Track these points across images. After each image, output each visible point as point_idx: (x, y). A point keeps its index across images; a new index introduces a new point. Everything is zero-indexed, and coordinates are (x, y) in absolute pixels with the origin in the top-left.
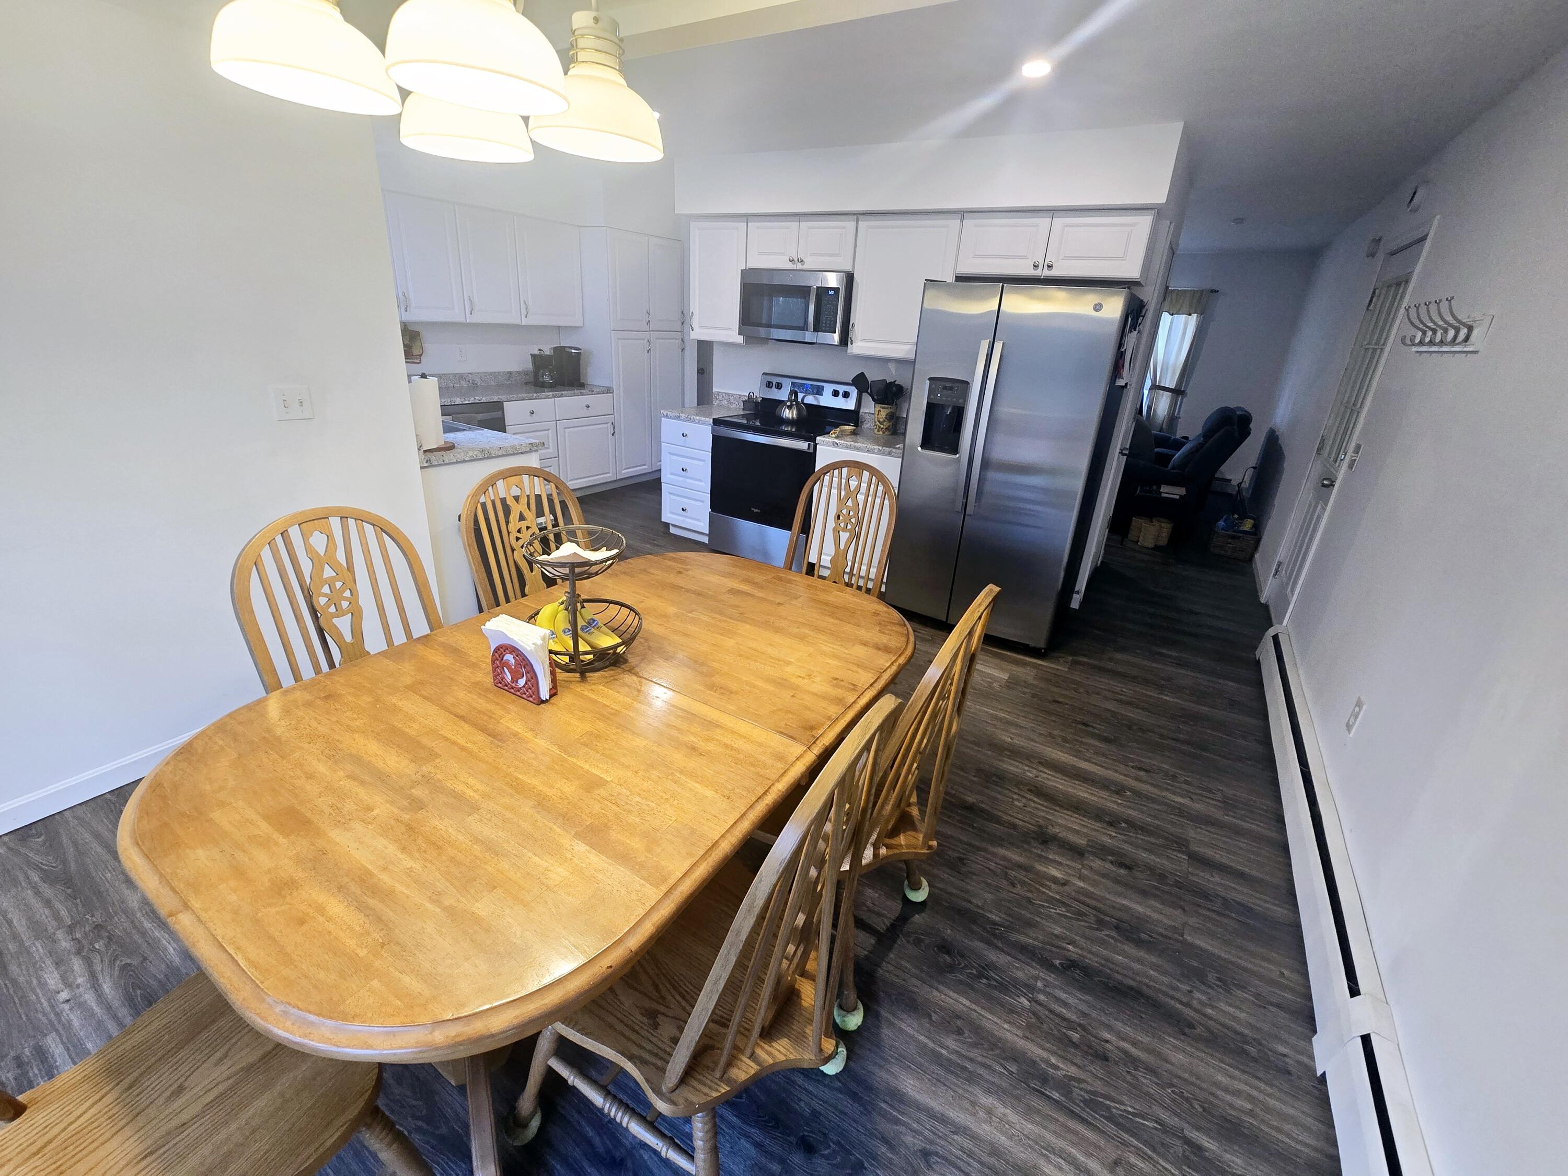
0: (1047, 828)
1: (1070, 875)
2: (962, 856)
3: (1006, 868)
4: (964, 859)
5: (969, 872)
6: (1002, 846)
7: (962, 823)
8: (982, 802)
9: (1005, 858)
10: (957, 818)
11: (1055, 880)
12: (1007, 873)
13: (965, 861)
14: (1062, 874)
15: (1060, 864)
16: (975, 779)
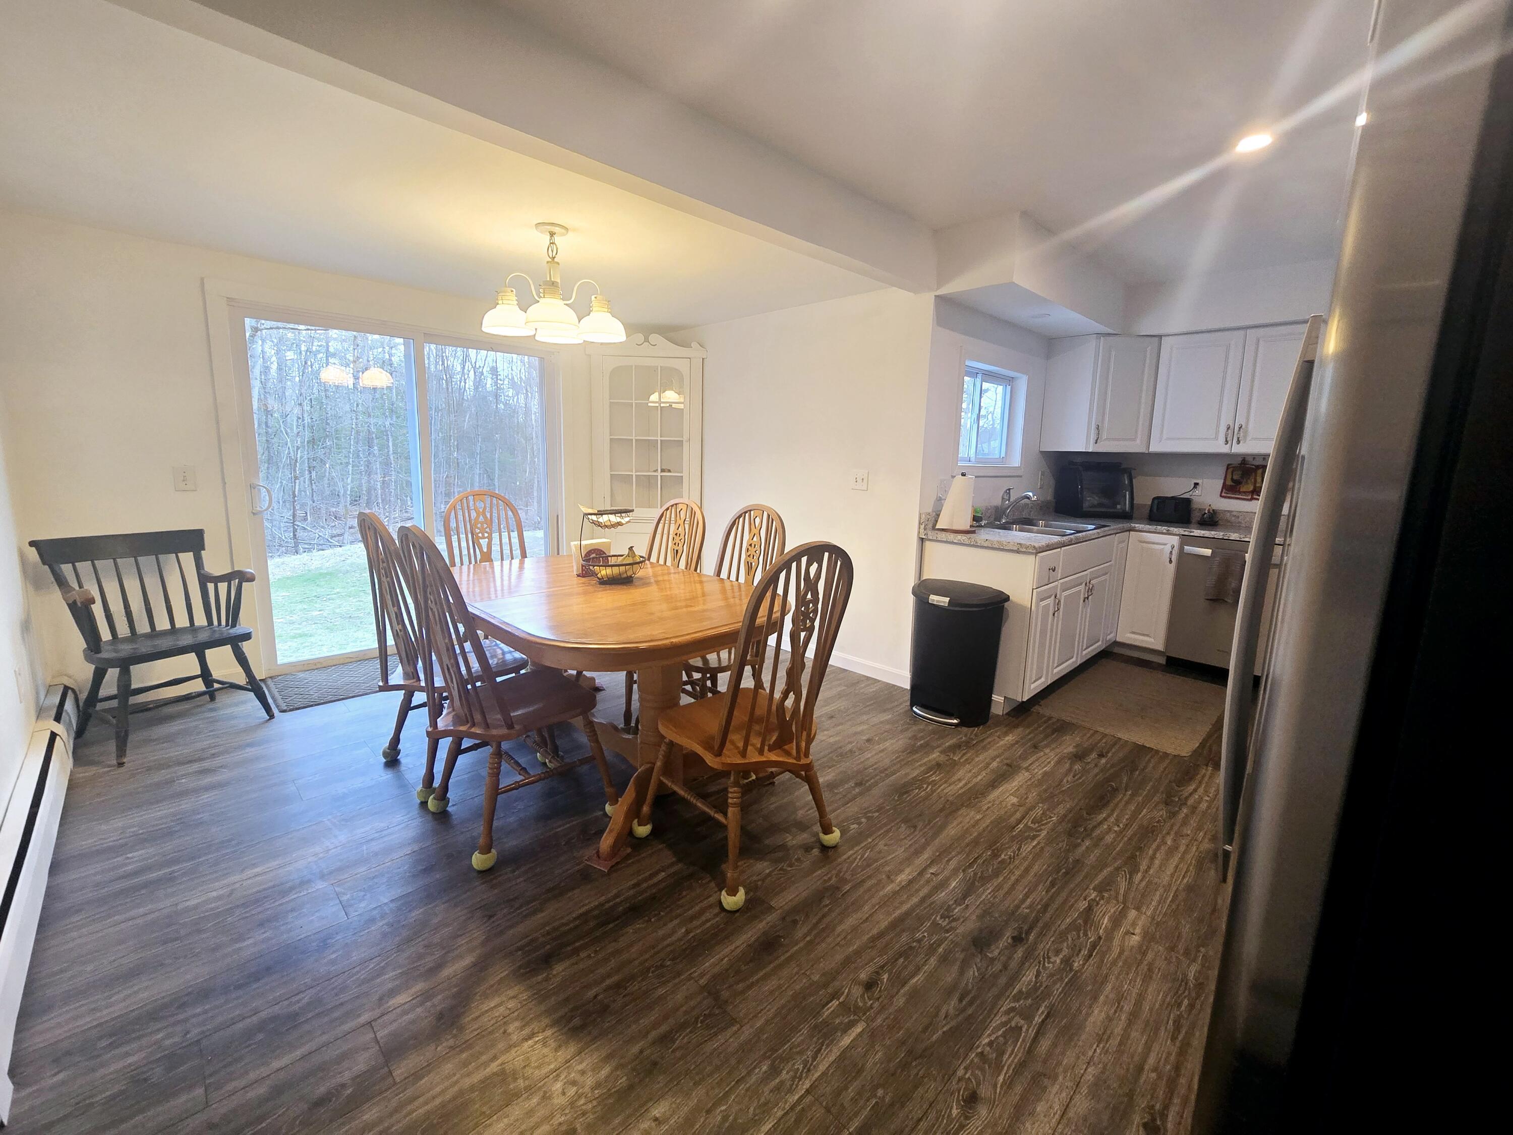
0: (455, 1036)
1: (383, 1015)
2: (493, 919)
3: (448, 952)
4: (489, 919)
5: (472, 917)
6: (475, 965)
7: (532, 941)
8: (547, 979)
9: (461, 957)
10: (541, 940)
11: (392, 993)
12: (443, 948)
13: (486, 919)
14: (389, 1007)
15: (405, 1013)
16: (591, 993)
